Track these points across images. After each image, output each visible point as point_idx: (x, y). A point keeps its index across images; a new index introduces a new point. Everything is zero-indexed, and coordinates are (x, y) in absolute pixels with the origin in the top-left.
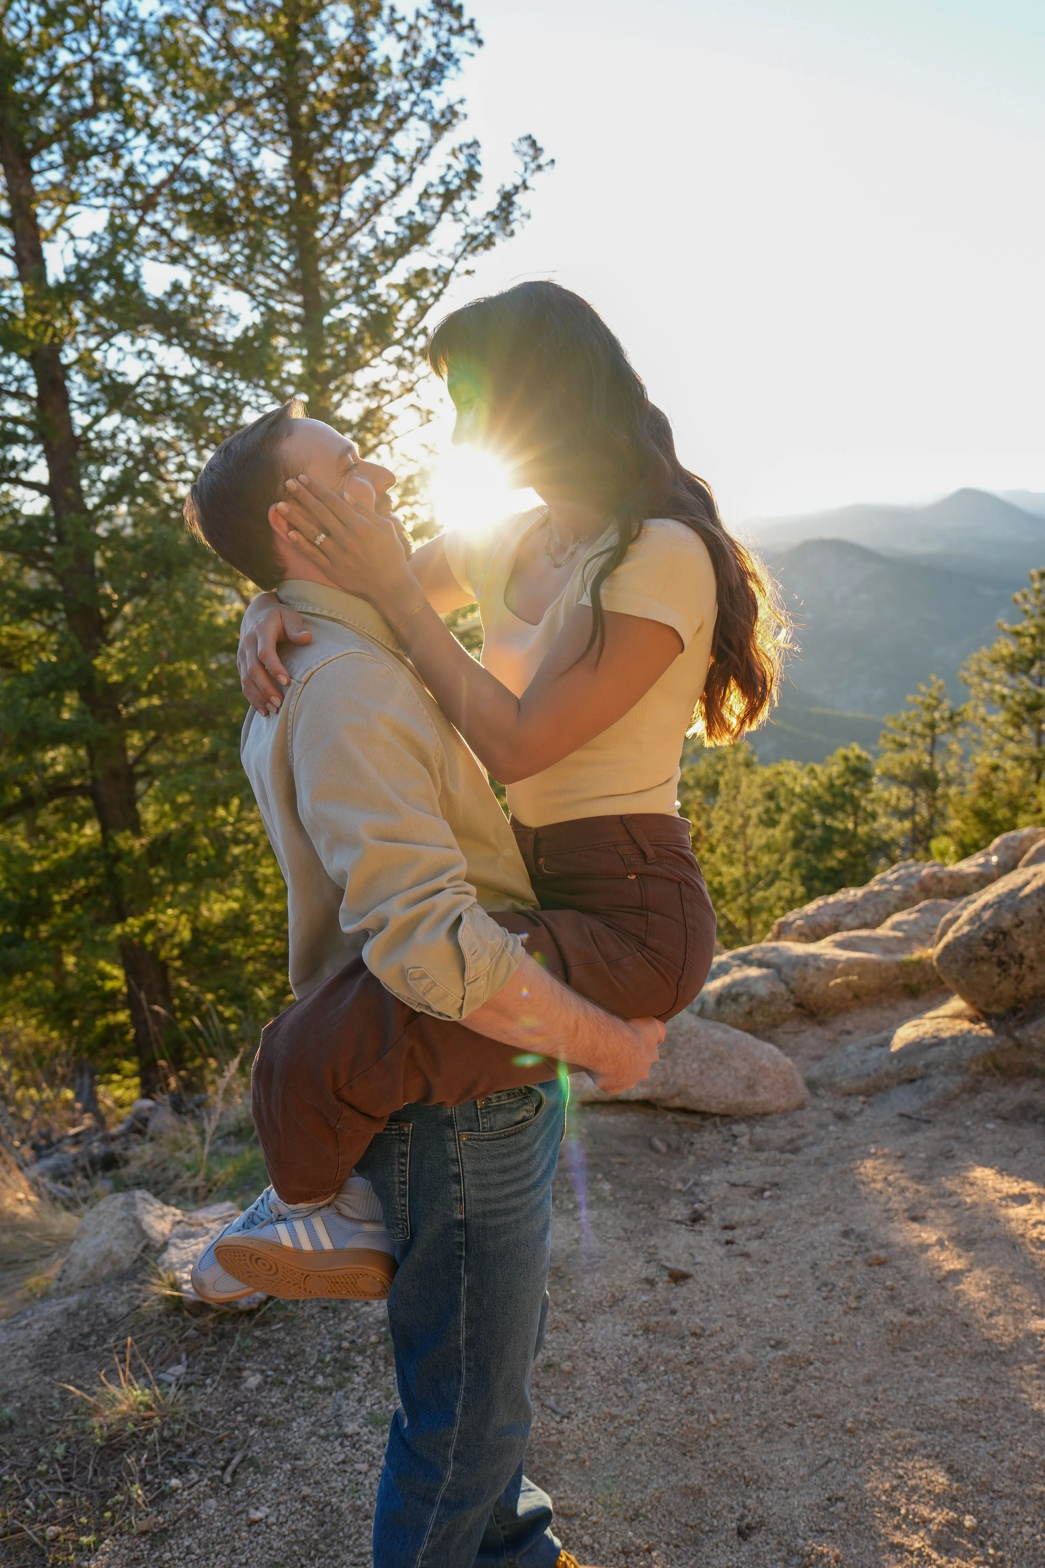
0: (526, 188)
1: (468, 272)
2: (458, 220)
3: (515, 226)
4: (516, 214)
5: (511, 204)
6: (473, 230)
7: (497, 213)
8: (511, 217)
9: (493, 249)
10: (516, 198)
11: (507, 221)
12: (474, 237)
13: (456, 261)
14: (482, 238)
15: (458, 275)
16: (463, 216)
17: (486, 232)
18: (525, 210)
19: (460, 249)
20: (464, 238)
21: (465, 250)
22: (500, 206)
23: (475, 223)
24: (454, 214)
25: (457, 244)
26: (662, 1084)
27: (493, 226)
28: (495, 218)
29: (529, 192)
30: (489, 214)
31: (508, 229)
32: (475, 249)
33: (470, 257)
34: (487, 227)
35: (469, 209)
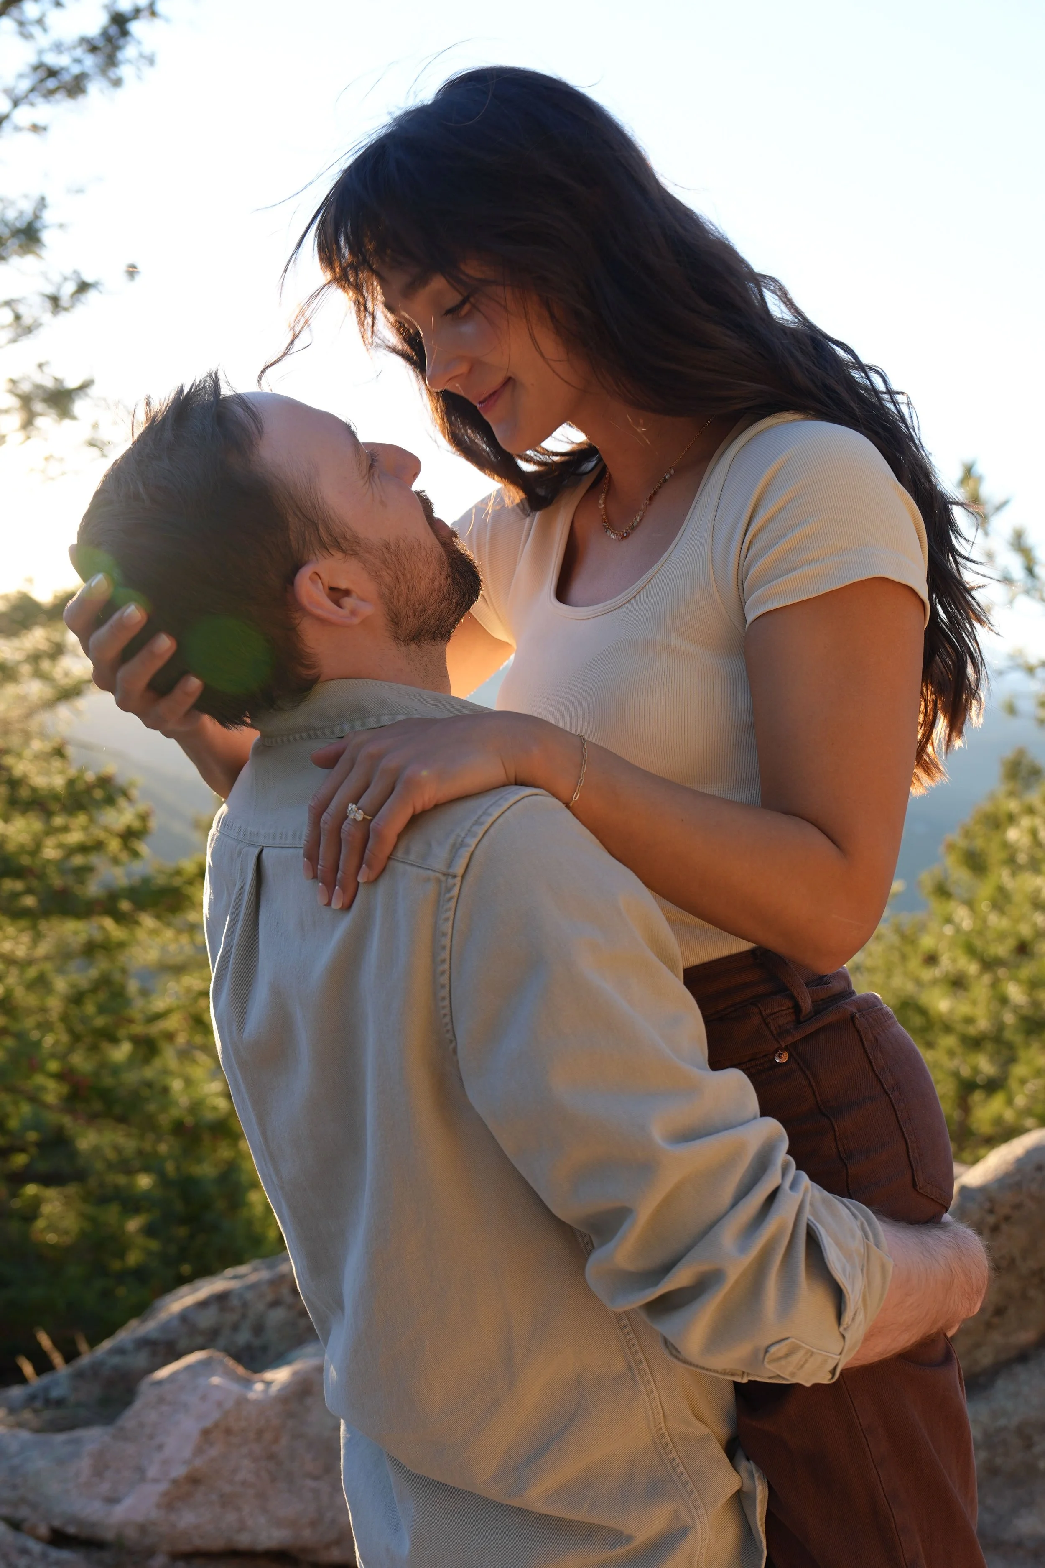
0: (153, 13)
1: (35, 128)
2: (27, 36)
3: (124, 71)
4: (129, 52)
5: (125, 33)
6: (53, 60)
7: (101, 43)
8: (121, 56)
9: (81, 100)
10: (135, 27)
11: (111, 61)
12: (52, 73)
13: (16, 103)
14: (66, 77)
15: (17, 129)
16: (35, 30)
17: (76, 70)
18: (147, 50)
19: (24, 85)
20: (36, 68)
21: (32, 90)
22: (105, 34)
23: (58, 47)
24: (21, 24)
25: (21, 76)
26: (313, 1524)
27: (90, 62)
28: (93, 49)
29: (157, 22)
30: (84, 41)
31: (113, 73)
32: (51, 93)
33: (39, 101)
34: (78, 61)
35: (49, 21)
